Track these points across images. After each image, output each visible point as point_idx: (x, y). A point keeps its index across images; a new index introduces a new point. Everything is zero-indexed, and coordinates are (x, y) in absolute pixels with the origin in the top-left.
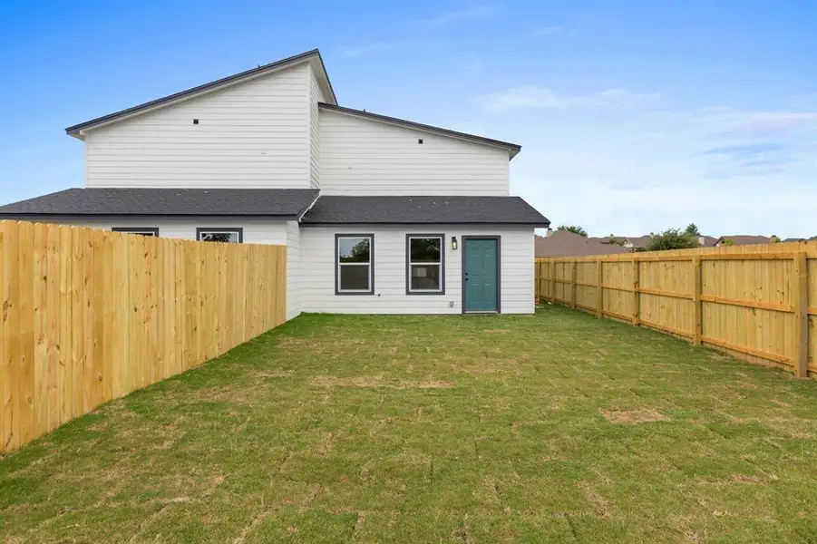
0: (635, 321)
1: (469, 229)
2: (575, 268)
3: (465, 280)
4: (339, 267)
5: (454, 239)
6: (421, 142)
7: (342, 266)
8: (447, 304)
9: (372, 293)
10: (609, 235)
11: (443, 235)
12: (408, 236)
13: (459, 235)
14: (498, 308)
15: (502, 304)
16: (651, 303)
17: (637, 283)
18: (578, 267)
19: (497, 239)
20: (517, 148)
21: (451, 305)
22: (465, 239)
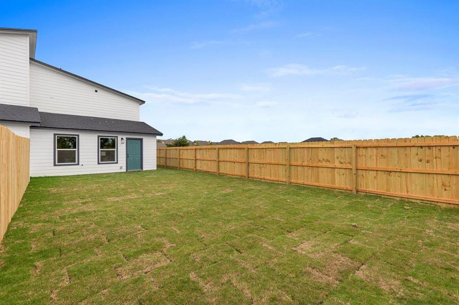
0: (195, 169)
1: (130, 135)
2: (166, 152)
3: (127, 157)
4: (56, 152)
5: (122, 139)
6: (96, 91)
7: (58, 151)
8: (119, 168)
9: (78, 164)
10: (169, 139)
11: (117, 137)
12: (99, 136)
13: (125, 137)
14: (142, 168)
15: (144, 167)
16: (201, 163)
17: (195, 157)
18: (168, 151)
19: (141, 140)
20: (144, 102)
21: (121, 168)
22: (127, 139)
